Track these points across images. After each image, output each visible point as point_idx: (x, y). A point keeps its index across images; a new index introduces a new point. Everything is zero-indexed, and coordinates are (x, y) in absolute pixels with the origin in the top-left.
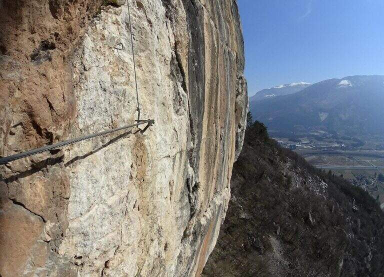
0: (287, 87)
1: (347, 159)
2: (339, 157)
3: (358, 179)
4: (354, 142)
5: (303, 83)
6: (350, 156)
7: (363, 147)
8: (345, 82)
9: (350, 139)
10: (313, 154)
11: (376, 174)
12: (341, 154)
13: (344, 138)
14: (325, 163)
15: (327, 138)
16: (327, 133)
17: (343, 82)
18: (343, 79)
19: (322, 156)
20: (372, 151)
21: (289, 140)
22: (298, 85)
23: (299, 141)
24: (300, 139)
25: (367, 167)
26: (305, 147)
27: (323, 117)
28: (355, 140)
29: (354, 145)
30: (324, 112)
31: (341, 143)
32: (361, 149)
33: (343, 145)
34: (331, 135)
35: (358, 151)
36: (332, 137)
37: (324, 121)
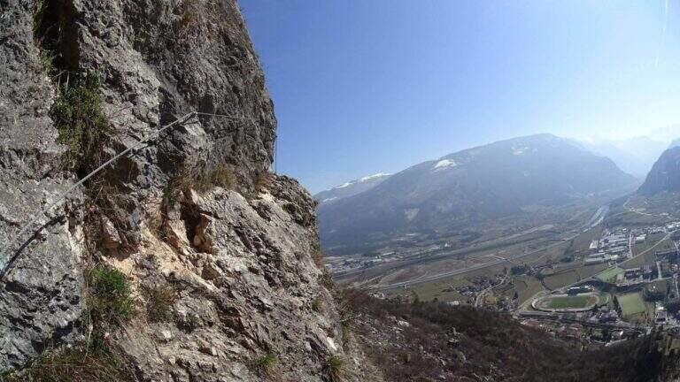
1: (455, 262)
2: (443, 261)
3: (476, 283)
4: (465, 237)
6: (460, 256)
7: (480, 239)
8: (446, 162)
9: (457, 234)
10: (401, 267)
11: (505, 269)
12: (443, 257)
13: (447, 236)
14: (419, 275)
15: (420, 241)
16: (419, 234)
17: (441, 164)
18: (441, 160)
19: (415, 266)
20: (495, 240)
21: (363, 256)
23: (377, 254)
24: (378, 251)
25: (490, 263)
26: (387, 260)
27: (412, 214)
28: (468, 233)
29: (463, 241)
30: (413, 208)
31: (444, 243)
32: (476, 243)
33: (446, 245)
34: (426, 236)
35: (472, 247)
36: (428, 238)
37: (414, 219)
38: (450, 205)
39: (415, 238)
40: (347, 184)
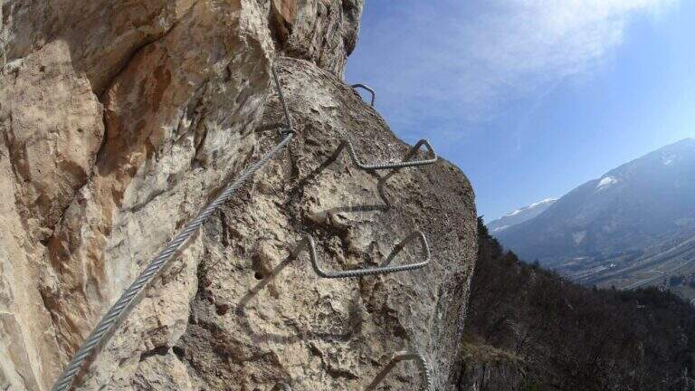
2: (609, 282)
4: (629, 256)
6: (624, 275)
7: (643, 257)
8: (607, 180)
9: (621, 254)
12: (609, 277)
13: (612, 256)
15: (588, 263)
16: (587, 257)
17: (603, 182)
18: (602, 178)
20: (655, 257)
25: (651, 279)
27: (579, 238)
28: (632, 252)
29: (626, 260)
30: (580, 231)
31: (610, 263)
33: (612, 265)
34: (593, 258)
35: (635, 265)
36: (595, 260)
37: (582, 242)
38: (614, 224)
39: (582, 261)
40: (517, 211)
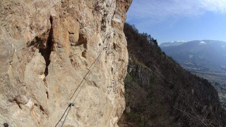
0: (175, 42)
4: (205, 69)
5: (183, 41)
7: (209, 71)
8: (203, 42)
9: (203, 67)
11: (214, 82)
12: (197, 72)
13: (200, 66)
15: (192, 65)
16: (192, 63)
17: (201, 42)
18: (202, 41)
20: (213, 73)
22: (181, 42)
25: (210, 79)
27: (191, 56)
28: (205, 68)
30: (191, 54)
33: (199, 69)
34: (194, 64)
35: (206, 72)
36: (194, 65)
37: (191, 58)
